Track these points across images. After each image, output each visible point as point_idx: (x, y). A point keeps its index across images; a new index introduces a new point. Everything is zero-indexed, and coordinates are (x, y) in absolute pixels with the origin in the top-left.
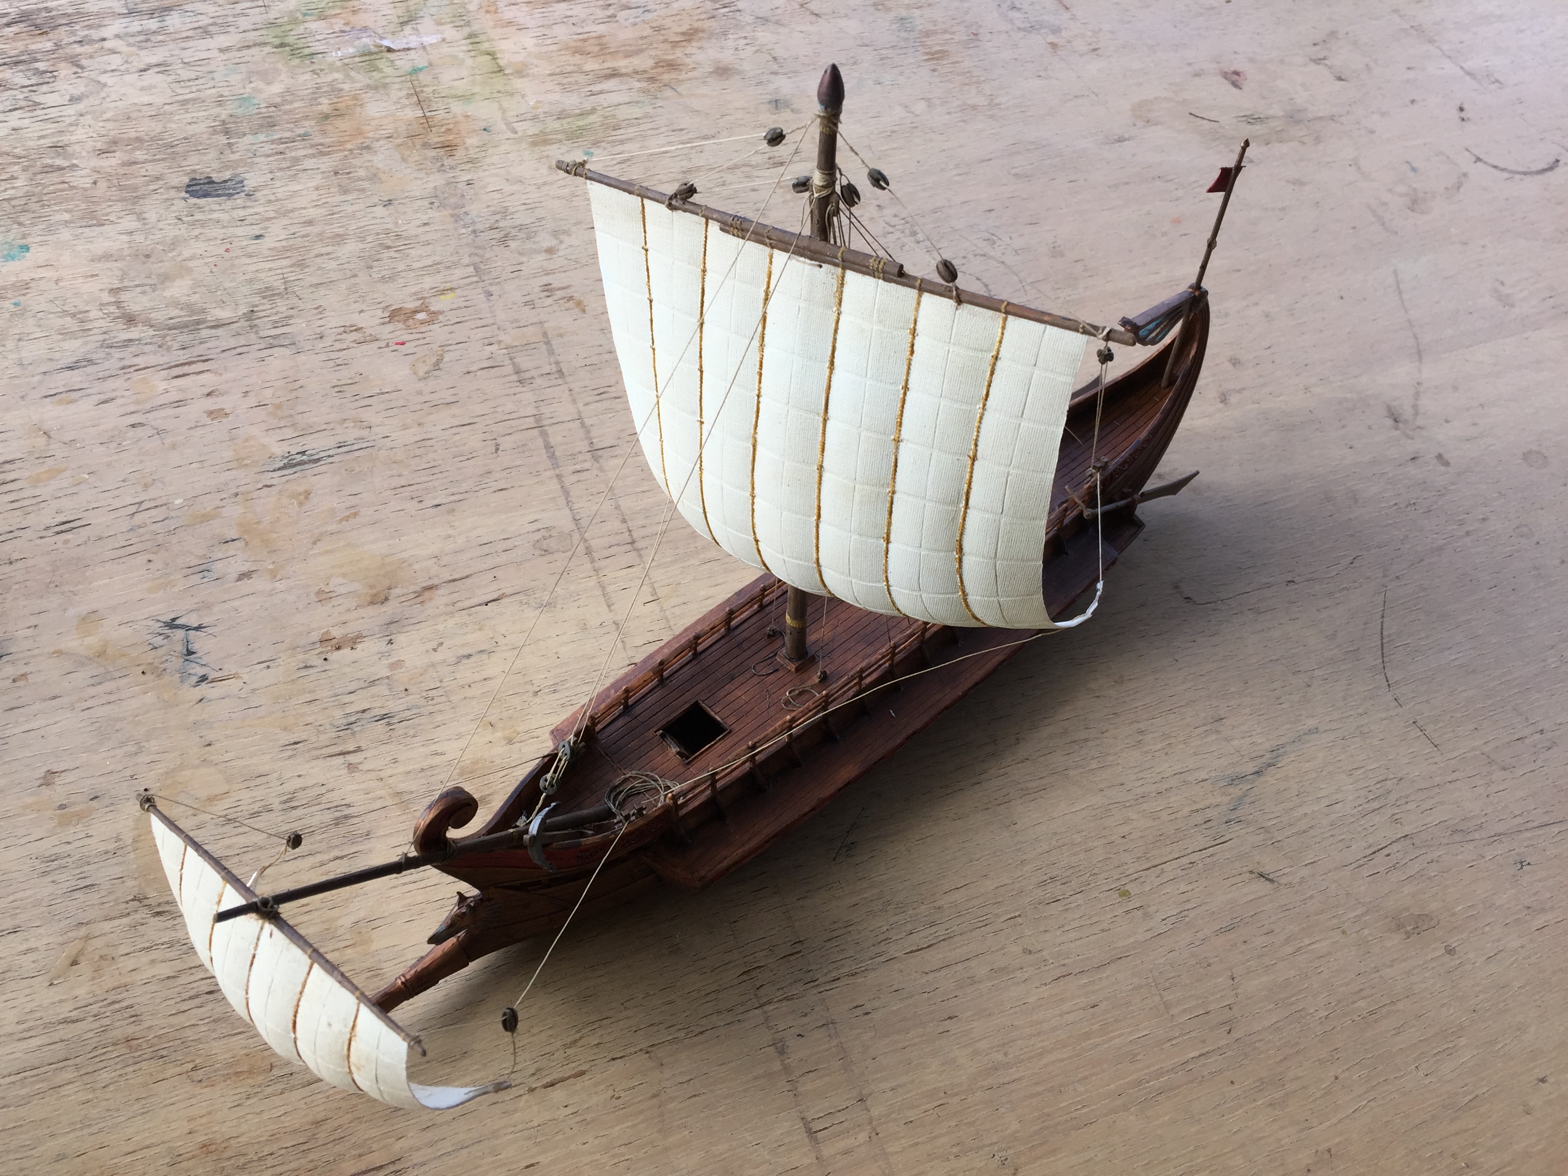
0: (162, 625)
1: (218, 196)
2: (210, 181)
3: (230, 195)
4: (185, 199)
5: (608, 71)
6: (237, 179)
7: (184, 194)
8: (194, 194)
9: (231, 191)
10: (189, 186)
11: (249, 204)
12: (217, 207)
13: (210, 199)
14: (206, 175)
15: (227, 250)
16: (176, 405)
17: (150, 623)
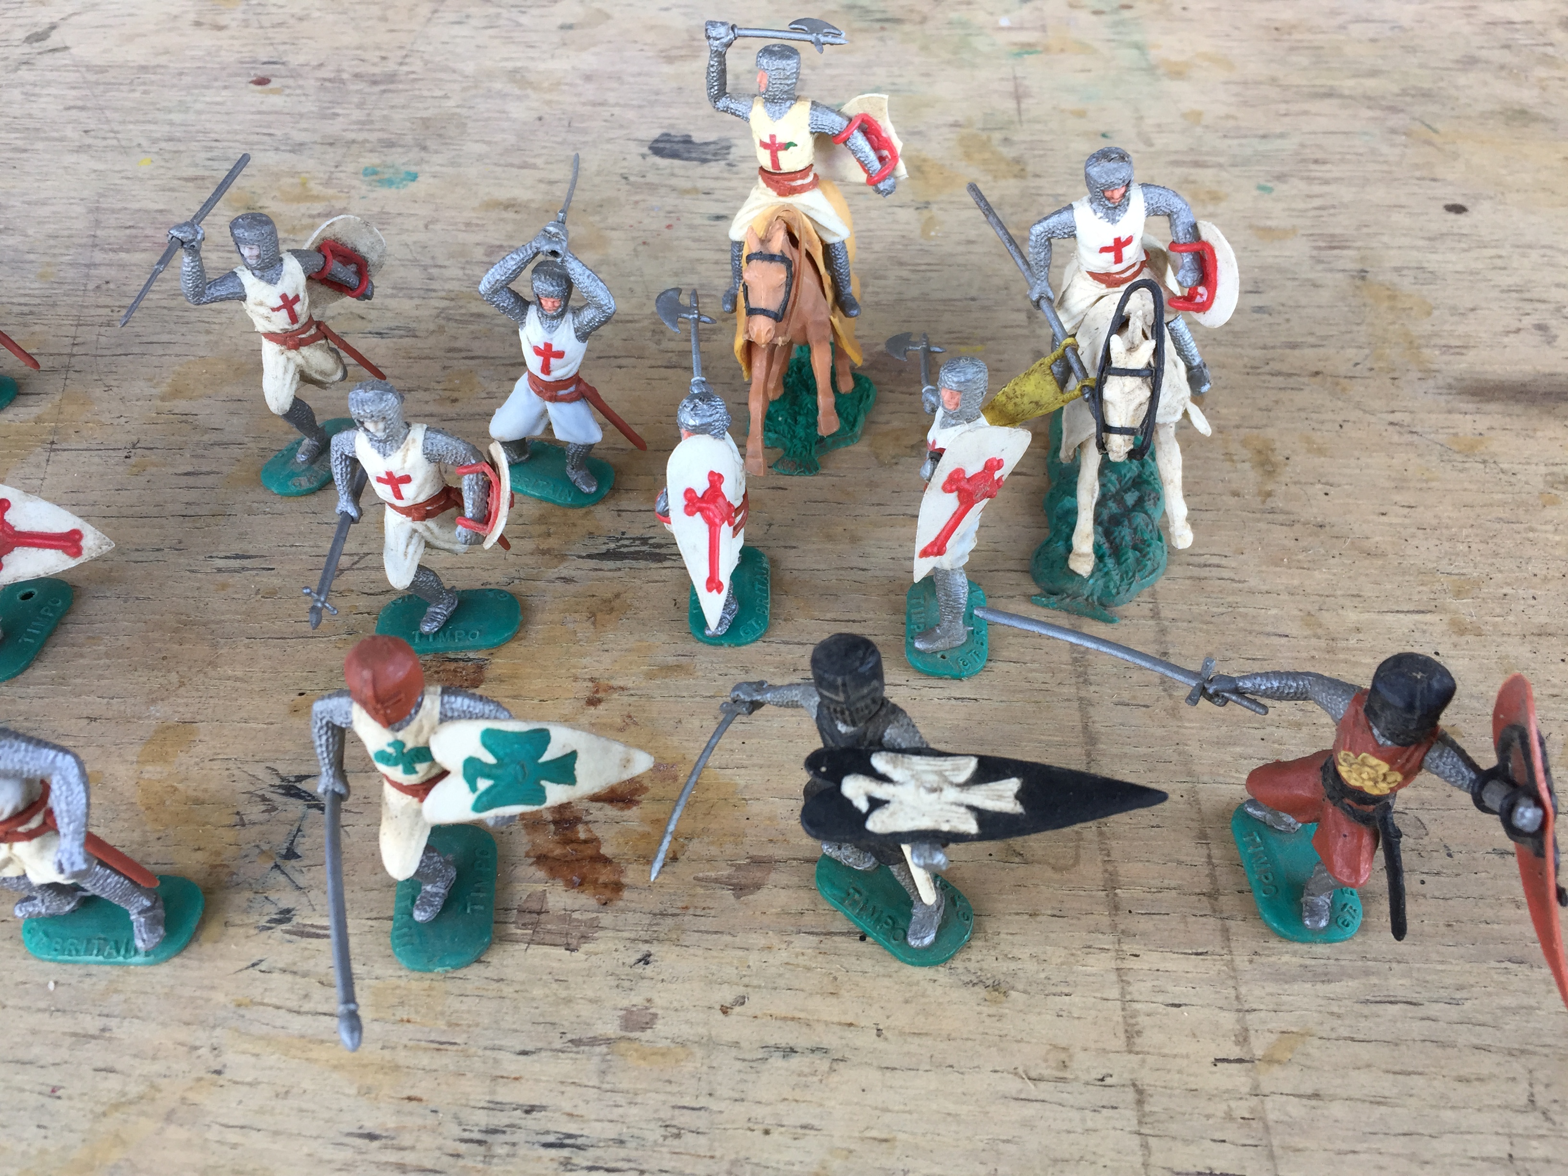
0: (278, 782)
1: (686, 159)
2: (687, 141)
3: (704, 161)
4: (644, 156)
5: (1322, 90)
6: (724, 144)
7: (646, 150)
8: (659, 152)
9: (709, 157)
10: (656, 141)
11: (726, 175)
12: (681, 172)
13: (677, 162)
14: (685, 133)
15: (669, 226)
17: (261, 772)
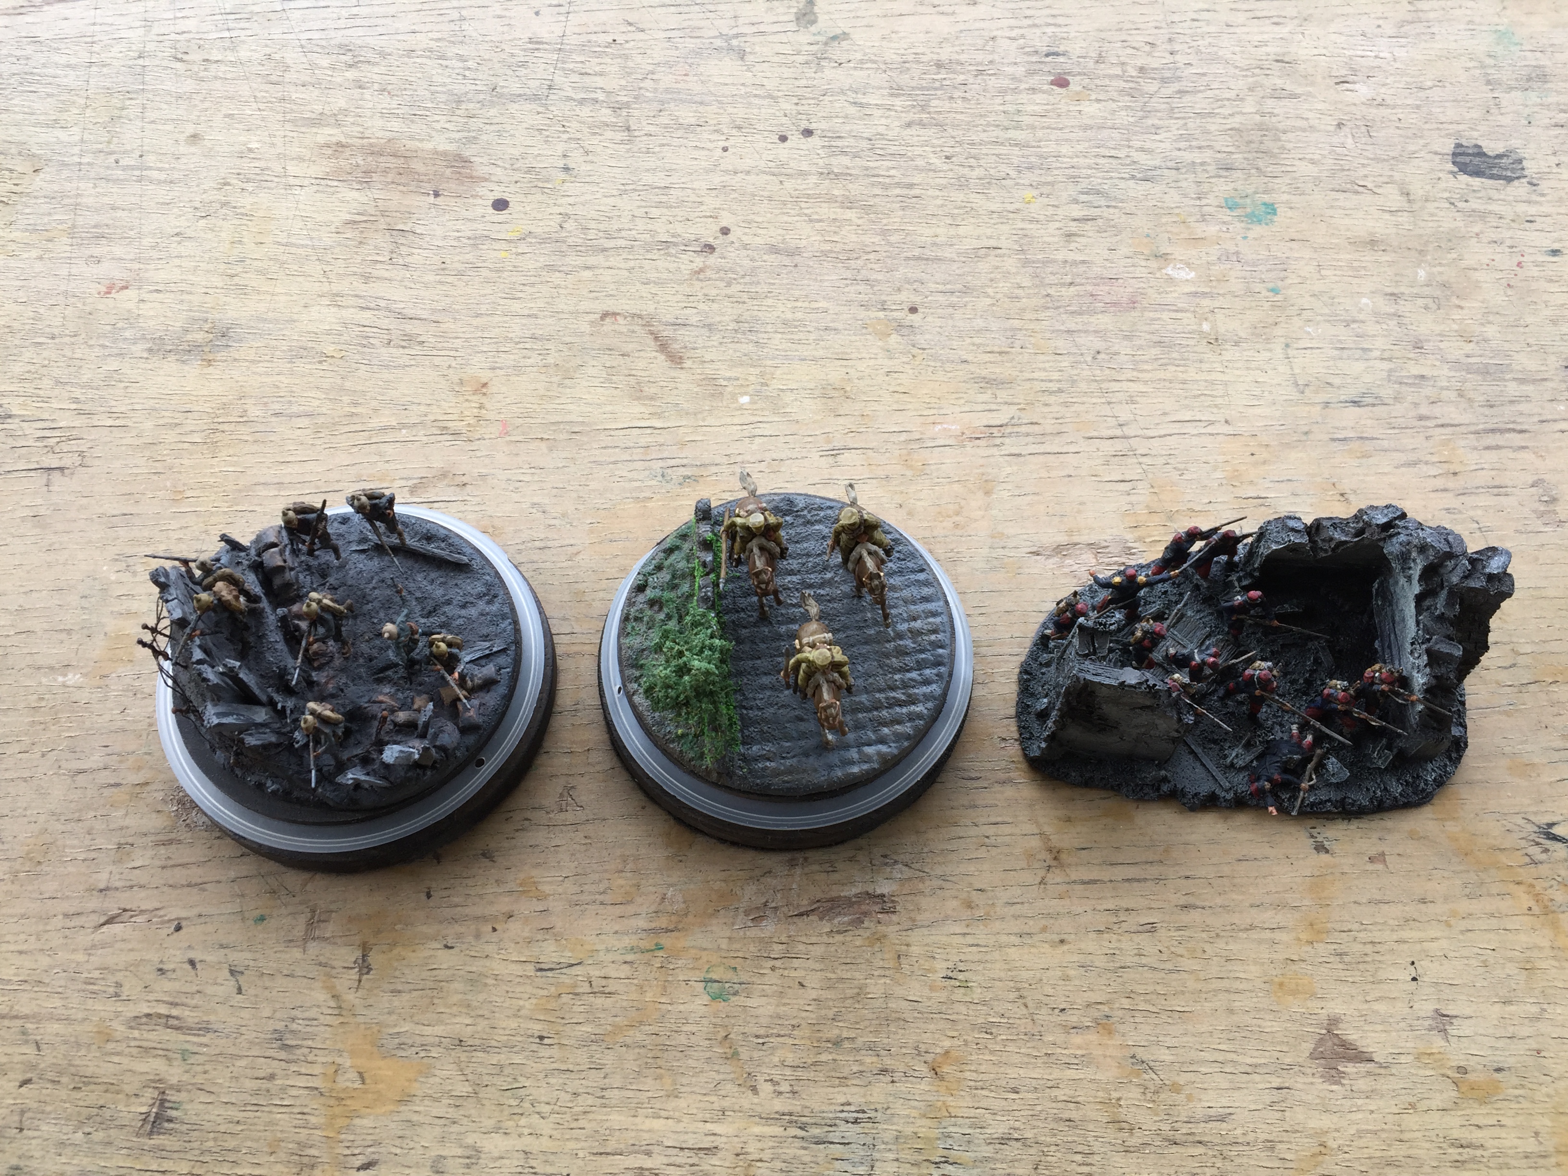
0: (1536, 829)
1: (1492, 177)
2: (1480, 153)
4: (1454, 175)
6: (1514, 156)
7: (1451, 167)
8: (1464, 168)
9: (1509, 174)
10: (1454, 154)
11: (1534, 197)
12: (1496, 195)
13: (1485, 182)
14: (1474, 142)
15: (1519, 264)
16: (1496, 491)
17: (1522, 822)
